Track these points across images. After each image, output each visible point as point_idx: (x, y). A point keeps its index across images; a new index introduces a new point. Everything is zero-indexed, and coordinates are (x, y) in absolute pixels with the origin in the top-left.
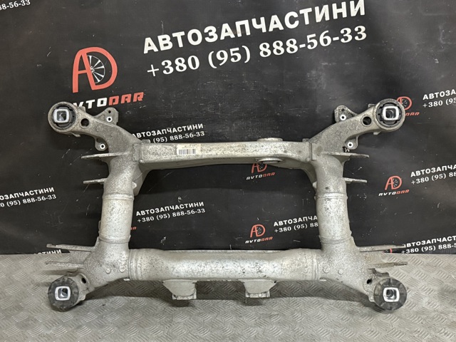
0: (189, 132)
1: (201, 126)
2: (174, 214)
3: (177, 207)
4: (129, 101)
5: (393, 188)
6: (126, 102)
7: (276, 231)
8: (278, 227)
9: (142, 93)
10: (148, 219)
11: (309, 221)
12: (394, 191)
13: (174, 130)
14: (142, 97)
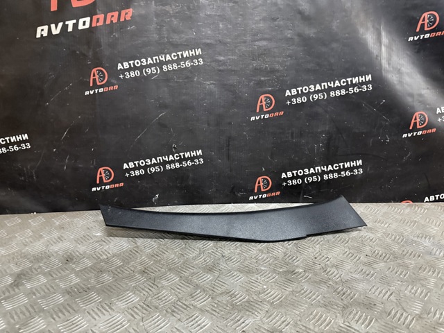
0: (185, 59)
1: (199, 52)
2: (168, 167)
3: (171, 158)
4: (115, 21)
5: (418, 127)
6: (112, 21)
7: (284, 184)
8: (286, 180)
9: (131, 11)
10: (137, 173)
11: (323, 171)
12: (419, 130)
13: (168, 58)
14: (130, 14)
